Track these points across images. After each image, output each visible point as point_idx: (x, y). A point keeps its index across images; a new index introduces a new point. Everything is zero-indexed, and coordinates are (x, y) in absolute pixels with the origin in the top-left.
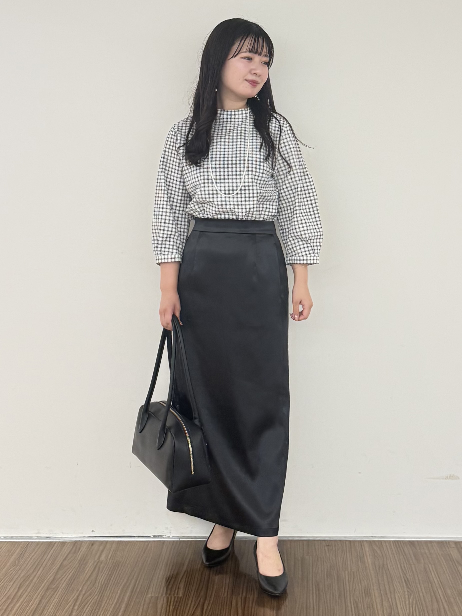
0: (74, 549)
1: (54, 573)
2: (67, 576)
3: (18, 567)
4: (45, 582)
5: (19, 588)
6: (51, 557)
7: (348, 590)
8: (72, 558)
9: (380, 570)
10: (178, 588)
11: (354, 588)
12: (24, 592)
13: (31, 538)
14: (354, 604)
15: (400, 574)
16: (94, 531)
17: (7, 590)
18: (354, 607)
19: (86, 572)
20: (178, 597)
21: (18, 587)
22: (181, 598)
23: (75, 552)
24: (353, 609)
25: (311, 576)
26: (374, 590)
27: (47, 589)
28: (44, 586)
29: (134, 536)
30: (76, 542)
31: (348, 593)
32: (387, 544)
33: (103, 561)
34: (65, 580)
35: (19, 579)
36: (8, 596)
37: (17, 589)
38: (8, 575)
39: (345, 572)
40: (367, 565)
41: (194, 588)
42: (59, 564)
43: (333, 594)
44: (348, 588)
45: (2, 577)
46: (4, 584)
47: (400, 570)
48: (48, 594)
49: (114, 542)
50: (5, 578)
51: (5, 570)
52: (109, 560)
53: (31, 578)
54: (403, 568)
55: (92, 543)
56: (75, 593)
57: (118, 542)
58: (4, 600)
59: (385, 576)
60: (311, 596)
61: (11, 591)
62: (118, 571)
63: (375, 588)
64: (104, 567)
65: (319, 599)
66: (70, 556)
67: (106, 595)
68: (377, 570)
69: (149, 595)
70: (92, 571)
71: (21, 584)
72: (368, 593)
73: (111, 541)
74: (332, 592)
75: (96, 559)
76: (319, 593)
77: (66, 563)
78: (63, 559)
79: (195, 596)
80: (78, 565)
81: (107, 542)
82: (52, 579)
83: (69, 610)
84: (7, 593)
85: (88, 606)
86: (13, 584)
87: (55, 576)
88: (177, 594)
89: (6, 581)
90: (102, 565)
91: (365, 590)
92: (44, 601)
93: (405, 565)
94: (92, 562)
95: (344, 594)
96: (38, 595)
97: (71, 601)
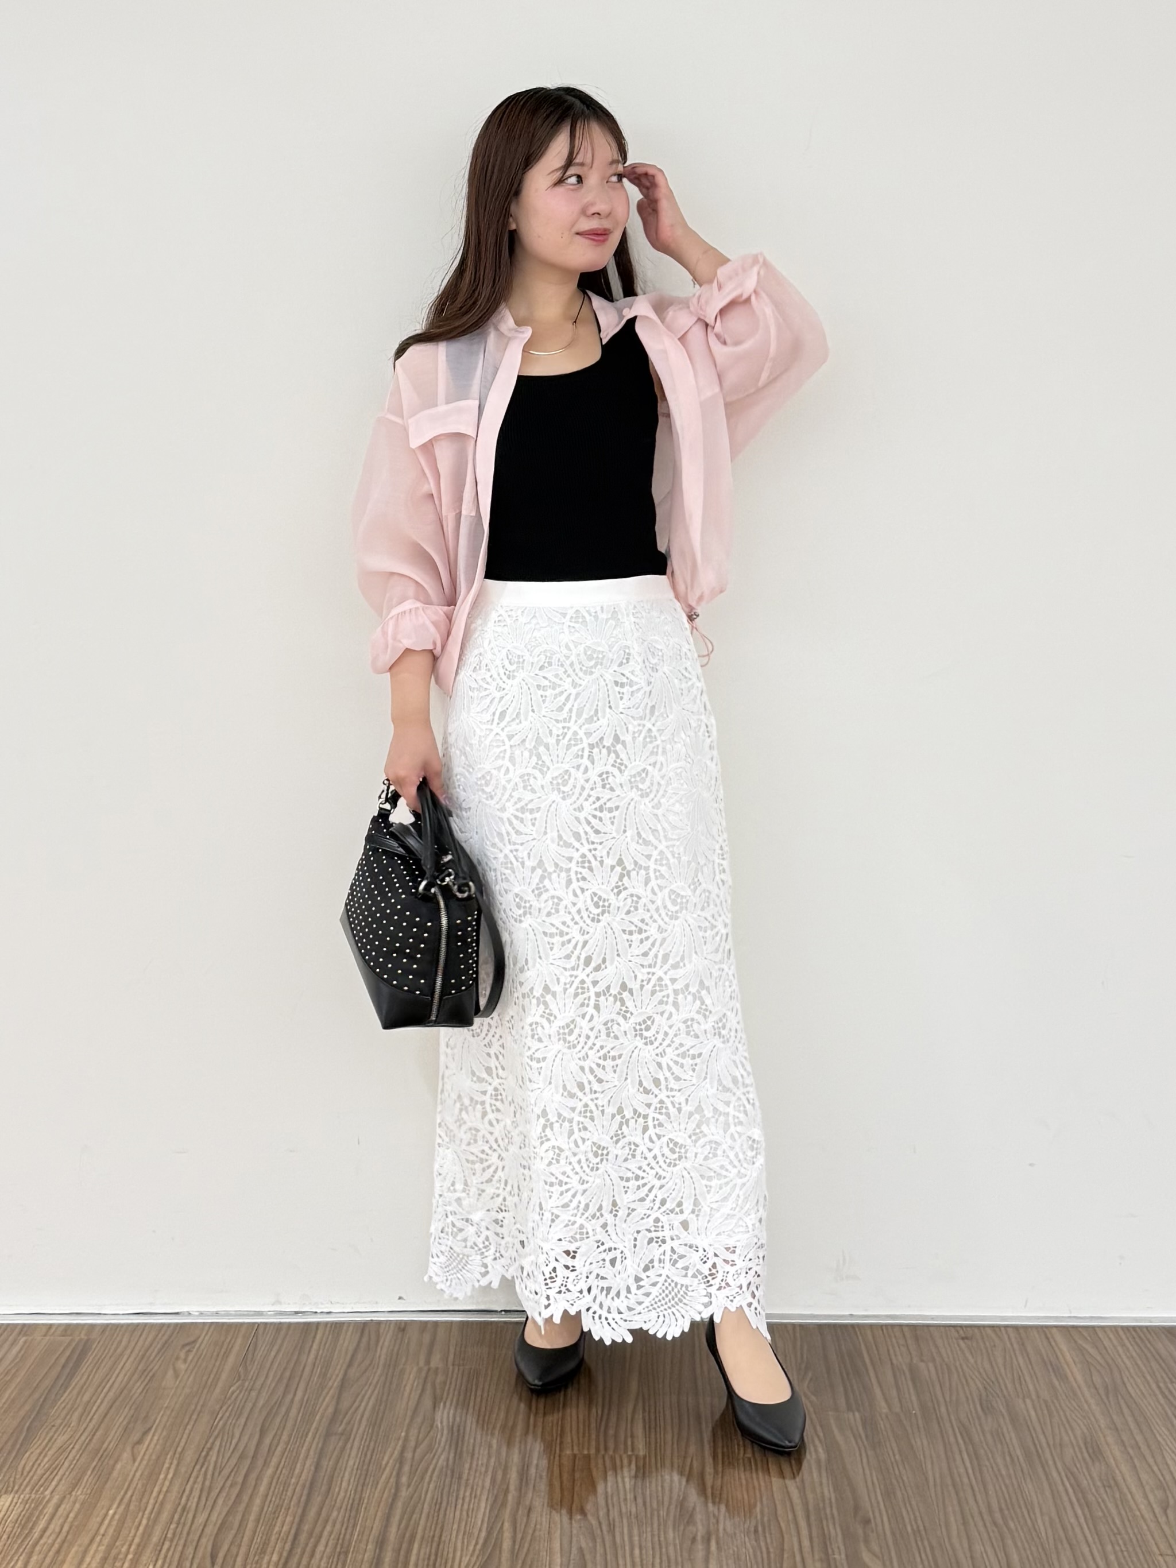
0: (365, 1340)
1: (333, 1397)
2: (363, 1404)
3: (247, 1384)
4: (318, 1418)
5: (263, 1432)
6: (316, 1358)
7: (1045, 1445)
8: (367, 1362)
9: (1111, 1399)
10: (632, 1436)
11: (1058, 1441)
12: (276, 1441)
13: (260, 1314)
14: (1068, 1479)
15: (1163, 1409)
16: (404, 1297)
17: (237, 1435)
18: (1071, 1485)
19: (406, 1394)
20: (637, 1457)
21: (258, 1429)
22: (645, 1457)
23: (368, 1348)
24: (1070, 1490)
25: (943, 1409)
26: (1107, 1444)
27: (328, 1435)
28: (317, 1429)
29: (496, 1311)
30: (365, 1324)
31: (1047, 1451)
32: (1109, 1332)
33: (437, 1369)
34: (362, 1416)
35: (257, 1410)
36: (241, 1449)
37: (257, 1436)
38: (229, 1402)
39: (1024, 1402)
40: (1075, 1385)
41: (669, 1437)
42: (341, 1376)
43: (1011, 1455)
44: (1043, 1441)
45: (218, 1407)
46: (225, 1424)
47: (1160, 1397)
48: (331, 1447)
49: (452, 1322)
50: (224, 1408)
51: (218, 1390)
52: (451, 1368)
53: (283, 1410)
54: (1167, 1393)
55: (403, 1325)
56: (393, 1444)
57: (463, 1323)
58: (233, 1461)
59: (1126, 1411)
60: (958, 1457)
61: (245, 1439)
62: (479, 1393)
63: (1110, 1439)
64: (445, 1383)
65: (979, 1465)
66: (359, 1357)
67: (465, 1449)
68: (1104, 1397)
69: (568, 1452)
70: (419, 1392)
71: (263, 1426)
72: (1096, 1453)
73: (446, 1322)
74: (1006, 1450)
75: (422, 1363)
76: (976, 1453)
77: (353, 1372)
78: (345, 1366)
79: (676, 1454)
80: (383, 1378)
81: (436, 1324)
82: (331, 1410)
83: (389, 1485)
84: (237, 1445)
85: (431, 1477)
86: (245, 1424)
87: (338, 1403)
88: (633, 1450)
89: (227, 1414)
90: (440, 1378)
91: (1085, 1444)
92: (327, 1464)
93: (1170, 1386)
94: (415, 1369)
95: (1037, 1451)
96: (309, 1450)
97: (388, 1462)
